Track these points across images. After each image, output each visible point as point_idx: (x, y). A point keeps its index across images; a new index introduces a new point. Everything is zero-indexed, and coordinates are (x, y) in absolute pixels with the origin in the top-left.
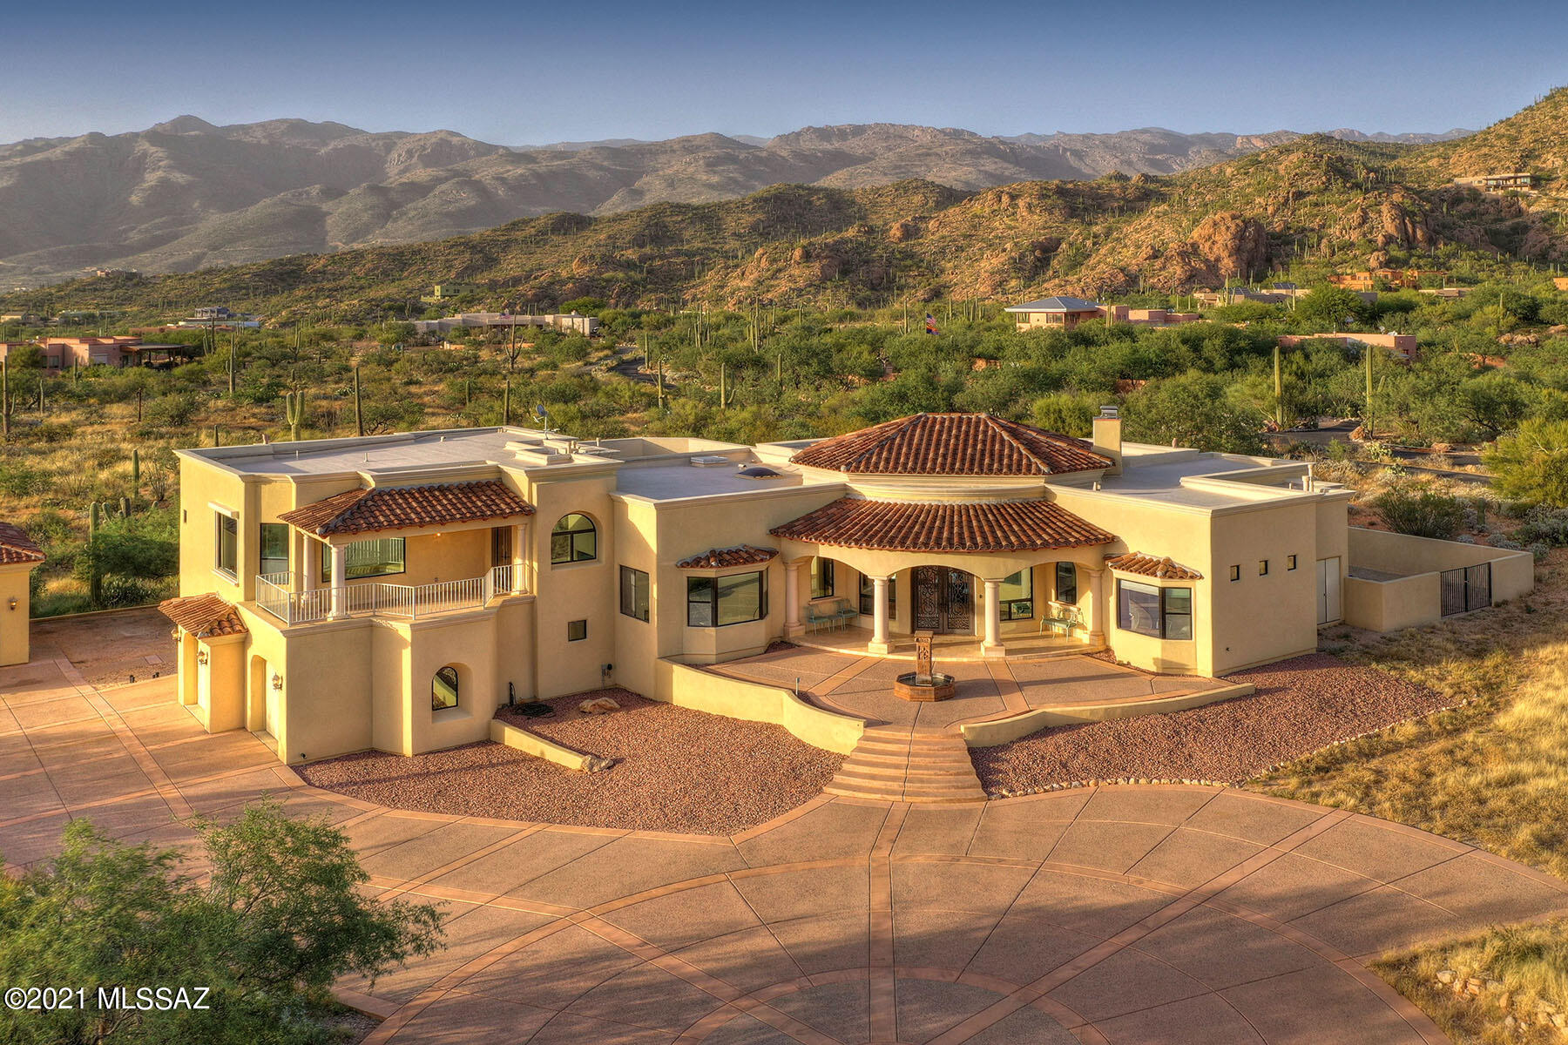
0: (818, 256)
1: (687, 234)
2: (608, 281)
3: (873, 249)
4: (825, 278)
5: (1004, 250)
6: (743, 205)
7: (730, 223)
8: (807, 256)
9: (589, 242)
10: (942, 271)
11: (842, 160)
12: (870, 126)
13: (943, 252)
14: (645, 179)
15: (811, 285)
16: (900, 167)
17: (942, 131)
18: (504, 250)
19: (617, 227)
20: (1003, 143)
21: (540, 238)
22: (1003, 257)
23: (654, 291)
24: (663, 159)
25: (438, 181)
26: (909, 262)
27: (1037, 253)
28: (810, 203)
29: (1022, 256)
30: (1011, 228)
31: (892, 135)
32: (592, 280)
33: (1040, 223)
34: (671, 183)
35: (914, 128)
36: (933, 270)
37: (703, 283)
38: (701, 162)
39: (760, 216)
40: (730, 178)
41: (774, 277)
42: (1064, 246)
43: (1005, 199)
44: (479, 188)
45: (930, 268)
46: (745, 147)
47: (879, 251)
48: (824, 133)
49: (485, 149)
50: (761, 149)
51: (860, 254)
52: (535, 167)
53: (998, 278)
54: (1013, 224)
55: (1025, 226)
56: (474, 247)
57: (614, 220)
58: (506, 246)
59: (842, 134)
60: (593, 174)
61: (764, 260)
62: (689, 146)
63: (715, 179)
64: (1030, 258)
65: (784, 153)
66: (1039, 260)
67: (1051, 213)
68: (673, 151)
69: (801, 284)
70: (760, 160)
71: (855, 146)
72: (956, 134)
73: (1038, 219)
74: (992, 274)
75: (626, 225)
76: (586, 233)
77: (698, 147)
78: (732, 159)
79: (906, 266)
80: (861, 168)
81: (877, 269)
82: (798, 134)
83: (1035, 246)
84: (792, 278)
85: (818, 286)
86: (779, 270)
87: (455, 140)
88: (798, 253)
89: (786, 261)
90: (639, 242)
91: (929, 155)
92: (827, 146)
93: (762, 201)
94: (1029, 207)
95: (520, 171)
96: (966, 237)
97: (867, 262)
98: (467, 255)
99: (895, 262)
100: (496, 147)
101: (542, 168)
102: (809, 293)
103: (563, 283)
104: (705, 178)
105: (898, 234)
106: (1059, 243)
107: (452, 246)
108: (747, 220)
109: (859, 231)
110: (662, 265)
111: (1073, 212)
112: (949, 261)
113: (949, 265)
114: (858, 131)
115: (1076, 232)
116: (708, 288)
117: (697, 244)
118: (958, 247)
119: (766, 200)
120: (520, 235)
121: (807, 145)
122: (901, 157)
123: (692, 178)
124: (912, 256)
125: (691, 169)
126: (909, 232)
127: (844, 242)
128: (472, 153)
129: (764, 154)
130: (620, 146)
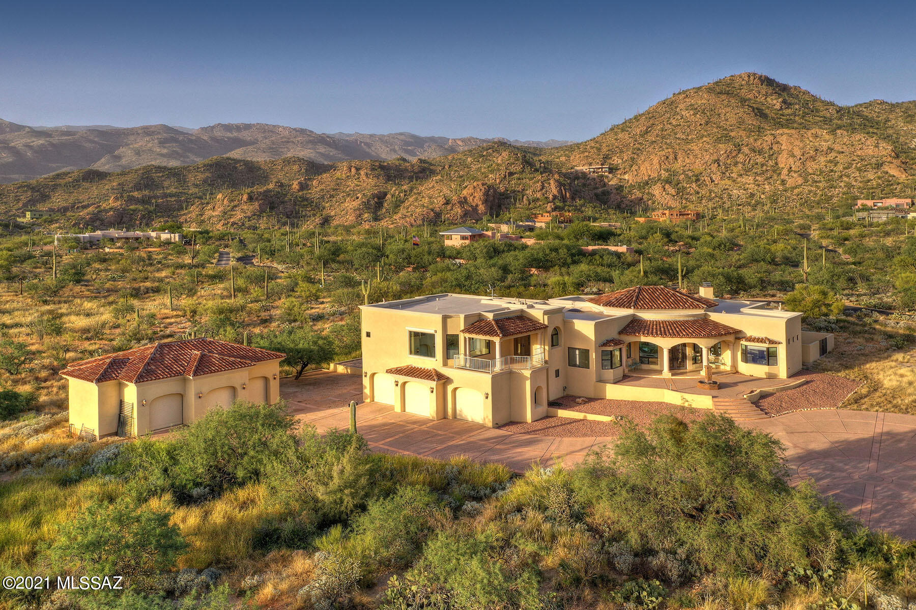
0: (257, 199)
1: (166, 184)
2: (134, 210)
3: (285, 195)
4: (262, 211)
5: (358, 198)
6: (198, 168)
7: (191, 178)
8: (251, 199)
10: (324, 208)
11: (239, 143)
12: (254, 125)
13: (323, 197)
14: (121, 149)
15: (254, 215)
16: (272, 148)
17: (295, 129)
18: (53, 190)
19: (123, 179)
20: (328, 137)
21: (76, 184)
22: (358, 202)
23: (163, 217)
24: (132, 138)
26: (306, 203)
27: (376, 200)
28: (236, 168)
29: (368, 200)
30: (358, 186)
31: (268, 130)
32: (124, 210)
33: (373, 183)
34: (138, 153)
35: (279, 127)
36: (318, 208)
37: (189, 213)
38: (156, 141)
39: (208, 174)
40: (173, 151)
41: (232, 210)
42: (389, 196)
43: (353, 170)
44: (14, 151)
45: (317, 206)
46: (182, 133)
47: (289, 196)
48: (228, 128)
49: (16, 128)
50: (192, 135)
51: (278, 198)
52: (51, 140)
53: (358, 212)
54: (359, 183)
55: (365, 185)
56: (33, 188)
57: (121, 175)
58: (55, 188)
59: (238, 128)
60: (88, 145)
61: (225, 200)
62: (147, 131)
63: (165, 151)
64: (372, 202)
65: (205, 138)
66: (376, 202)
67: (378, 178)
68: (138, 134)
69: (249, 214)
70: (191, 141)
71: (246, 135)
72: (302, 131)
73: (372, 181)
74: (355, 210)
75: (128, 178)
76: (105, 181)
77: (153, 132)
78: (175, 140)
79: (304, 205)
80: (250, 148)
81: (289, 207)
82: (213, 127)
83: (374, 196)
84: (243, 211)
85: (258, 215)
86: (235, 206)
88: (245, 197)
89: (239, 201)
90: (137, 187)
91: (288, 142)
92: (229, 135)
93: (208, 167)
94: (367, 174)
95: (41, 142)
96: (334, 190)
97: (283, 203)
98: (29, 193)
99: (298, 203)
100: (24, 127)
101: (55, 140)
102: (254, 219)
104: (158, 150)
105: (297, 187)
106: (385, 194)
107: (19, 188)
108: (201, 176)
109: (276, 185)
110: (163, 202)
111: (389, 178)
112: (327, 203)
113: (327, 205)
114: (248, 127)
115: (394, 189)
116: (193, 215)
117: (172, 190)
118: (332, 194)
119: (211, 166)
120: (62, 182)
121: (218, 134)
122: (273, 143)
123: (150, 150)
124: (307, 200)
125: (150, 145)
126: (303, 187)
127: (268, 191)
128: (8, 130)
129: (194, 138)
130: (104, 129)
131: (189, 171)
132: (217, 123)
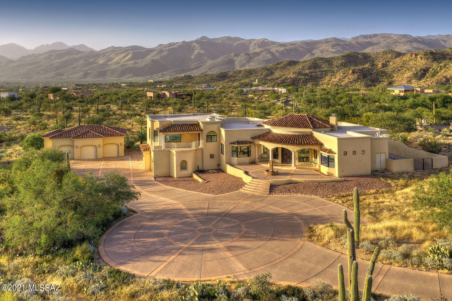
0: (356, 72)
1: (323, 66)
2: (299, 79)
3: (373, 70)
4: (358, 78)
5: (412, 71)
6: (339, 58)
7: (335, 63)
8: (353, 72)
9: (297, 68)
10: (393, 77)
11: (370, 44)
12: (379, 34)
13: (394, 71)
14: (315, 50)
15: (354, 81)
16: (387, 46)
17: (401, 35)
18: (275, 70)
19: (304, 64)
20: (420, 38)
21: (284, 67)
22: (411, 73)
23: (311, 82)
24: (320, 45)
25: (262, 52)
26: (383, 74)
27: (422, 72)
28: (358, 57)
29: (417, 73)
30: (415, 64)
31: (384, 36)
32: (295, 78)
33: (424, 63)
34: (322, 52)
35: (392, 34)
36: (391, 76)
37: (325, 80)
38: (330, 46)
39: (343, 61)
40: (338, 50)
41: (344, 78)
42: (431, 69)
43: (414, 56)
44: (272, 54)
45: (390, 76)
46: (343, 41)
47: (375, 71)
48: (365, 37)
49: (274, 43)
51: (369, 72)
52: (286, 48)
53: (409, 79)
55: (419, 64)
56: (268, 69)
57: (304, 62)
58: (276, 69)
59: (371, 37)
60: (301, 49)
61: (341, 73)
62: (327, 41)
63: (334, 50)
64: (420, 73)
65: (353, 43)
66: (422, 74)
67: (428, 60)
68: (323, 43)
69: (351, 80)
70: (346, 45)
71: (374, 40)
72: (405, 36)
74: (407, 78)
75: (306, 64)
76: (297, 66)
77: (329, 41)
78: (339, 45)
80: (376, 46)
81: (374, 76)
82: (358, 37)
83: (421, 70)
84: (349, 79)
85: (356, 81)
86: (346, 76)
87: (266, 41)
88: (351, 72)
89: (347, 74)
90: (310, 68)
91: (396, 42)
92: (366, 40)
93: (344, 57)
94: (421, 58)
95: (282, 49)
96: (401, 67)
97: (371, 74)
98: (266, 72)
99: (379, 74)
100: (276, 42)
101: (288, 48)
102: (353, 83)
103: (288, 79)
104: (331, 50)
105: (381, 66)
106: (429, 68)
107: (262, 69)
108: (340, 62)
109: (369, 65)
110: (314, 75)
111: (435, 59)
112: (396, 74)
113: (395, 75)
114: (375, 36)
115: (435, 65)
116: (326, 81)
117: (326, 69)
118: (398, 70)
119: (345, 56)
120: (279, 66)
121: (360, 40)
122: (388, 43)
123: (327, 50)
124: (384, 72)
125: (327, 48)
126: (384, 65)
127: (364, 68)
128: (270, 44)
129: (348, 43)
130: (308, 41)
131: (335, 60)
132: (360, 34)
